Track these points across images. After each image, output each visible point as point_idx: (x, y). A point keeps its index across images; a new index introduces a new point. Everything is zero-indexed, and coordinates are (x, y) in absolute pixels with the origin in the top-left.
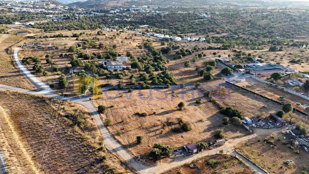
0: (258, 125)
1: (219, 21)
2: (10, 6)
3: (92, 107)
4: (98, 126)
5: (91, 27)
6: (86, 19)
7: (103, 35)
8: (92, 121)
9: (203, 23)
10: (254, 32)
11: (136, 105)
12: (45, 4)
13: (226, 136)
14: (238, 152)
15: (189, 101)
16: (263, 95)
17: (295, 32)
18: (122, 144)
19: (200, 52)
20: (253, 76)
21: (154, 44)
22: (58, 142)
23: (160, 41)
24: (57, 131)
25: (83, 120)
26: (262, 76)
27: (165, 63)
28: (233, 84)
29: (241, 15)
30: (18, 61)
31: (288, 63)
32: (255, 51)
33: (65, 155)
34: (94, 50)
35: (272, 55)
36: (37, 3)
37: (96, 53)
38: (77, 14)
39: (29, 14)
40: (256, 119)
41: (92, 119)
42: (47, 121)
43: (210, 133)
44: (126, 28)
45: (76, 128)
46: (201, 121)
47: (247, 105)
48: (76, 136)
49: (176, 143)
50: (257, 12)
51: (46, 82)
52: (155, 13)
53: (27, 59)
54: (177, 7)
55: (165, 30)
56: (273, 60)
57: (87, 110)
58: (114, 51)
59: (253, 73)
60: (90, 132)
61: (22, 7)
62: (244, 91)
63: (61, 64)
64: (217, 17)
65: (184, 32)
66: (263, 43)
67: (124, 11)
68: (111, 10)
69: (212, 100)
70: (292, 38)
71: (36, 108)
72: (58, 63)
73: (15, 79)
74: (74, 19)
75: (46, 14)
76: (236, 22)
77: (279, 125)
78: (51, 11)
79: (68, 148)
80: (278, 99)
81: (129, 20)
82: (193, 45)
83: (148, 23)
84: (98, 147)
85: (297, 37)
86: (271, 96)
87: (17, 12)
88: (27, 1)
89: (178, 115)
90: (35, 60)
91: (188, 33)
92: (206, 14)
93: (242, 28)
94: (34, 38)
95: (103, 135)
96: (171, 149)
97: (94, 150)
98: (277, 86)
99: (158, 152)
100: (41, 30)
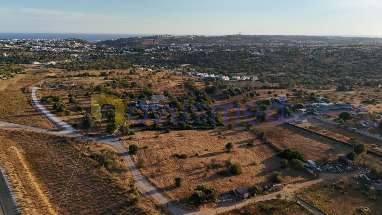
0: (324, 169)
1: (274, 59)
2: (28, 44)
3: (122, 147)
4: (128, 167)
5: (123, 67)
6: (116, 58)
7: (136, 74)
8: (122, 162)
9: (255, 62)
10: (318, 70)
11: (174, 146)
12: (69, 43)
13: (285, 180)
14: (299, 197)
15: (238, 143)
16: (330, 136)
17: (368, 71)
18: (158, 187)
19: (251, 92)
20: (317, 117)
21: (196, 84)
22: (81, 183)
23: (204, 81)
24: (80, 172)
25: (111, 161)
26: (328, 117)
27: (210, 103)
28: (293, 125)
29: (301, 53)
30: (36, 101)
31: (360, 103)
32: (319, 90)
33: (88, 197)
34: (125, 90)
35: (341, 95)
36: (60, 41)
37: (128, 92)
38: (106, 53)
39: (50, 54)
40: (322, 162)
41: (122, 160)
42: (69, 161)
43: (265, 177)
44: (164, 68)
45: (103, 169)
46: (254, 164)
47: (311, 148)
48: (103, 178)
49: (223, 187)
50: (320, 49)
51: (68, 122)
52: (198, 51)
53: (47, 98)
54: (224, 45)
55: (210, 69)
56: (342, 100)
57: (115, 151)
58: (149, 90)
59: (316, 113)
60: (119, 174)
61: (42, 46)
62: (306, 132)
63: (87, 104)
64: (272, 55)
65: (233, 71)
66: (329, 82)
67: (161, 50)
68: (146, 48)
69: (267, 142)
70: (364, 77)
71: (56, 148)
72: (82, 102)
73: (32, 119)
74: (103, 58)
75: (70, 53)
76: (295, 59)
77: (350, 169)
78: (76, 51)
79: (93, 190)
80: (348, 141)
81: (168, 58)
82: (244, 84)
83: (190, 62)
84: (129, 189)
85: (370, 76)
86: (340, 137)
87: (36, 51)
88: (49, 40)
89: (225, 157)
90: (56, 99)
91: (237, 72)
92: (260, 51)
93: (303, 67)
94: (56, 77)
95: (135, 177)
96: (217, 192)
97: (123, 192)
98: (347, 127)
99: (201, 194)
100: (63, 70)
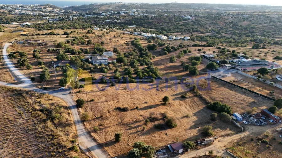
0: (249, 122)
1: (202, 22)
2: (11, 8)
3: (71, 100)
4: (74, 121)
5: (83, 27)
6: (79, 20)
7: (92, 33)
8: (69, 116)
9: (188, 24)
10: (236, 31)
11: (118, 99)
12: (43, 8)
13: (215, 133)
14: (230, 153)
15: (174, 95)
16: (251, 90)
17: (275, 32)
18: (98, 143)
19: (185, 49)
20: (239, 72)
21: (141, 42)
22: (25, 139)
23: (147, 39)
24: (27, 127)
25: (58, 115)
26: (249, 71)
27: (151, 59)
28: (220, 79)
29: (223, 17)
30: (5, 56)
31: (273, 59)
32: (239, 48)
33: (29, 155)
34: (82, 47)
35: (256, 52)
36: (36, 6)
37: (83, 49)
38: (72, 16)
39: (27, 16)
40: (247, 115)
41: (69, 114)
42: (19, 115)
43: (197, 130)
44: (116, 28)
45: (49, 124)
46: (187, 117)
47: (236, 100)
48: (47, 133)
49: (159, 141)
50: (238, 14)
51: (28, 76)
52: (143, 15)
53: (15, 53)
54: (163, 11)
55: (152, 30)
56: (258, 56)
57: (64, 104)
58: (101, 47)
59: (238, 68)
60: (63, 129)
61: (22, 10)
62: (231, 86)
63: (48, 59)
64: (200, 19)
65: (170, 32)
66: (246, 41)
67: (114, 14)
68: (103, 13)
69: (198, 95)
70: (272, 37)
71: (11, 101)
72: (44, 57)
74: (68, 20)
75: (43, 16)
76: (218, 23)
77: (273, 122)
78: (48, 14)
79: (35, 147)
80: (268, 94)
81: (119, 21)
82: (178, 43)
83: (137, 24)
84: (70, 145)
85: (277, 36)
86: (260, 91)
87: (16, 14)
88: (27, 5)
89: (162, 110)
90: (21, 55)
91: (173, 32)
92: (191, 16)
93: (225, 29)
94: (27, 35)
95: (78, 131)
96: (153, 149)
97: (64, 149)
98: (265, 81)
99: (138, 153)
100: (36, 29)
